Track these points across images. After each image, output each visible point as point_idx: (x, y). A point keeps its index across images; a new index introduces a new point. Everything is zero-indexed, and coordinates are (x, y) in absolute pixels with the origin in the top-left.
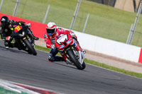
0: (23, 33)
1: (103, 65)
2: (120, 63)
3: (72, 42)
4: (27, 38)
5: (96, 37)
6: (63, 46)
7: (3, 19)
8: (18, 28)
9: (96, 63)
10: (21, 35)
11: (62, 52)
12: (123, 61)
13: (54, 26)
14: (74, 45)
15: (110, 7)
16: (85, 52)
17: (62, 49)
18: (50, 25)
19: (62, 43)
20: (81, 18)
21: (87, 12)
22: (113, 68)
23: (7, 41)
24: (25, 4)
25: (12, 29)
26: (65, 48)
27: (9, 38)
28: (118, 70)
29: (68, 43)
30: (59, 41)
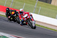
0: (15, 15)
1: (46, 28)
2: (53, 27)
4: (17, 17)
6: (26, 19)
7: (7, 9)
8: (13, 13)
9: (44, 27)
10: (14, 16)
11: (26, 21)
12: (54, 26)
15: (49, 4)
16: (36, 21)
17: (25, 20)
22: (50, 29)
23: (9, 18)
24: (15, 3)
25: (11, 13)
26: (27, 20)
27: (9, 17)
28: (52, 29)
29: (28, 17)
30: (24, 17)
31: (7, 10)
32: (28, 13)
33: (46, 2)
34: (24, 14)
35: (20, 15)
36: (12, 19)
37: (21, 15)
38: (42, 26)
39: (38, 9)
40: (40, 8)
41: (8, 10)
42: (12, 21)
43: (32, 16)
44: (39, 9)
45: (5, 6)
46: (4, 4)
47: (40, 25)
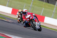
14: (34, 19)
19: (28, 18)
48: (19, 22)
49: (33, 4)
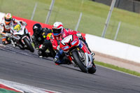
3: (77, 43)
5: (127, 45)
6: (67, 47)
7: (36, 27)
13: (60, 26)
16: (94, 54)
17: (66, 50)
18: (56, 25)
19: (66, 44)
20: (113, 26)
21: (119, 20)
25: (44, 37)
26: (70, 49)
27: (41, 47)
29: (73, 44)
30: (63, 42)
31: (34, 30)
32: (74, 34)
33: (134, 11)
34: (64, 35)
35: (55, 37)
36: (48, 51)
37: (57, 38)
38: (123, 70)
39: (113, 27)
40: (119, 25)
41: (38, 30)
42: (49, 58)
43: (85, 41)
44: (117, 26)
45: (32, 19)
46: (31, 14)
47: (119, 66)
48: (6, 42)
49: (55, 4)
